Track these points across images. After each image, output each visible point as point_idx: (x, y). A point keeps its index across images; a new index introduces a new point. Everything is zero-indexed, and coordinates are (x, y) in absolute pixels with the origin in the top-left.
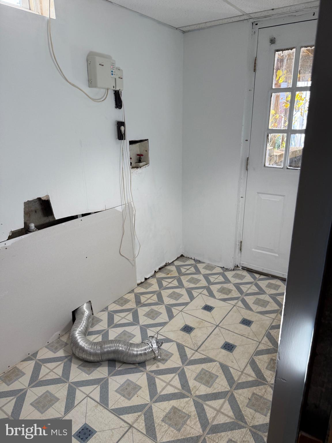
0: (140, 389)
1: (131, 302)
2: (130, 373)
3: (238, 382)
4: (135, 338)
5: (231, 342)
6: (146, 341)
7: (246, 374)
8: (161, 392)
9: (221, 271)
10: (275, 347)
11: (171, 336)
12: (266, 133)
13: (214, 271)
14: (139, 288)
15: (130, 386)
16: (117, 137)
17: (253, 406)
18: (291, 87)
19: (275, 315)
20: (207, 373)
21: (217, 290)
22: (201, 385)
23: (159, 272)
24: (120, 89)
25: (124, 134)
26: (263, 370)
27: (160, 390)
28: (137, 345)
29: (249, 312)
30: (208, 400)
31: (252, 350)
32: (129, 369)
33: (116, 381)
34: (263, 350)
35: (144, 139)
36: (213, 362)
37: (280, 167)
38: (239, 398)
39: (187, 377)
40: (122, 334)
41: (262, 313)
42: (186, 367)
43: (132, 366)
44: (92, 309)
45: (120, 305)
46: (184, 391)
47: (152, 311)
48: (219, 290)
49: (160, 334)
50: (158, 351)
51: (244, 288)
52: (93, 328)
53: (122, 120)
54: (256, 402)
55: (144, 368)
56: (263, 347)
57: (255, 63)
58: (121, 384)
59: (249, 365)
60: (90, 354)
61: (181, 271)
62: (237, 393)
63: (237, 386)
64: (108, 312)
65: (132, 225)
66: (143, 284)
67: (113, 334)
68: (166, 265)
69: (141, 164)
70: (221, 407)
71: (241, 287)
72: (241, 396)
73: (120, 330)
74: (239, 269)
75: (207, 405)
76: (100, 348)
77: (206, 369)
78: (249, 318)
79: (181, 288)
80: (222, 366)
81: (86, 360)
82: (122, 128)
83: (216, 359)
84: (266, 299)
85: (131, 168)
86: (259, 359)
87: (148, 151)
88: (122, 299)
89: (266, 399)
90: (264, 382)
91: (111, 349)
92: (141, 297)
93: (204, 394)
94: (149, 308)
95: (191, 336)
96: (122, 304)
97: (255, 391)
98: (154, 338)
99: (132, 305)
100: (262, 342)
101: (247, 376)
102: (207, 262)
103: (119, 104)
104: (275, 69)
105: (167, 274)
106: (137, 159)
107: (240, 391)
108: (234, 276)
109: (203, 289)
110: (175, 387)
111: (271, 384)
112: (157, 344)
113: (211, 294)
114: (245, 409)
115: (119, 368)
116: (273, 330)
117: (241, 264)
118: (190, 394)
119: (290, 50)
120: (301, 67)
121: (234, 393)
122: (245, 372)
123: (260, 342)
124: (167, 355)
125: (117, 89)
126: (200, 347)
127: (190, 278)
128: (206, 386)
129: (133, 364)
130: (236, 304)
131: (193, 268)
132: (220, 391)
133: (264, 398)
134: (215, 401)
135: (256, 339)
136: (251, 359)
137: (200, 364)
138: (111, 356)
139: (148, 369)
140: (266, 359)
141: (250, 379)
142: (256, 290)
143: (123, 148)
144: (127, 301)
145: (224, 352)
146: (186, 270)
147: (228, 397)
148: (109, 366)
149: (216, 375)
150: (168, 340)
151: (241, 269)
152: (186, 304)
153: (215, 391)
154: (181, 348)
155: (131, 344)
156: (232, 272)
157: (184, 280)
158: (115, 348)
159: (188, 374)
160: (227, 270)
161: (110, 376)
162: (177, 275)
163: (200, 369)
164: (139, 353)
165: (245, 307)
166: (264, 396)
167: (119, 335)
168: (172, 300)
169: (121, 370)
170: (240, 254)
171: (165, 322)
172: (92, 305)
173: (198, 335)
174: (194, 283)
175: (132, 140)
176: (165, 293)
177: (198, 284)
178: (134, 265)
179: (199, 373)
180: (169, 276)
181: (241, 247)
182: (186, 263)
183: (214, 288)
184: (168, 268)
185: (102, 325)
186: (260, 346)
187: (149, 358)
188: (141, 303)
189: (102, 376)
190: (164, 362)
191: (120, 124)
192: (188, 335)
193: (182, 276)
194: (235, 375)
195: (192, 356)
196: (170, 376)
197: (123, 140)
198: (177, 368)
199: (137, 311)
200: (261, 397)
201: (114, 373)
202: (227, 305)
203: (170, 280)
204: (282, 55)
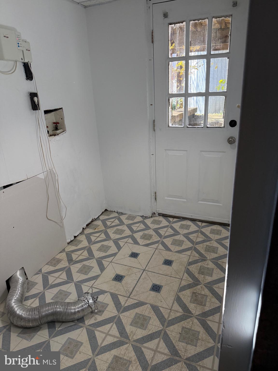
0: (82, 345)
1: (63, 261)
2: (71, 331)
3: (169, 319)
4: (71, 295)
5: (158, 283)
6: (82, 298)
7: (174, 311)
8: (101, 344)
9: (141, 219)
10: (194, 281)
11: (104, 287)
12: (167, 97)
13: (136, 221)
14: (70, 246)
15: (72, 344)
16: (31, 107)
17: (184, 339)
18: (185, 56)
19: (190, 252)
20: (141, 316)
21: (140, 237)
22: (137, 329)
23: (87, 228)
24: (29, 61)
25: (38, 104)
26: (188, 304)
27: (101, 341)
28: (75, 304)
29: (168, 252)
30: (146, 342)
31: (176, 287)
32: (68, 327)
33: (58, 342)
34: (185, 286)
35: (58, 108)
36: (145, 305)
37: (181, 126)
38: (171, 335)
39: (124, 324)
40: (58, 294)
41: (180, 252)
42: (121, 314)
43: (72, 324)
44: (25, 274)
45: (52, 266)
46: (123, 339)
47: (84, 266)
48: (141, 236)
49: (94, 288)
50: (95, 305)
51: (162, 232)
52: (29, 292)
53: (34, 91)
54: (186, 334)
55: (83, 324)
56: (185, 283)
57: (152, 36)
58: (63, 344)
59: (175, 302)
60: (29, 320)
61: (107, 225)
62: (169, 330)
63: (168, 323)
64: (42, 275)
65: (56, 190)
66: (73, 242)
67: (49, 296)
68: (92, 221)
69: (58, 132)
70: (157, 347)
71: (159, 231)
72: (173, 332)
73: (55, 290)
74: (156, 215)
75: (145, 347)
76: (38, 313)
77: (139, 313)
78: (169, 259)
79: (109, 240)
80: (153, 307)
81: (25, 327)
82: (35, 99)
83: (147, 302)
84: (181, 239)
85: (49, 136)
86: (183, 295)
87: (64, 119)
88: (54, 260)
89: (194, 330)
90: (190, 315)
91: (49, 312)
92: (73, 255)
93: (141, 338)
94: (81, 264)
95: (122, 283)
96: (55, 264)
97: (184, 325)
98: (89, 294)
99: (64, 264)
100: (184, 278)
101: (175, 312)
102: (129, 213)
103: (29, 75)
104: (170, 40)
105: (94, 229)
106: (54, 127)
107: (172, 328)
108: (152, 223)
109: (128, 238)
110: (114, 336)
111: (196, 315)
112: (93, 299)
113: (136, 242)
114: (178, 344)
115: (58, 328)
116: (190, 266)
117: (157, 211)
118: (128, 340)
119: (181, 24)
120: (191, 39)
121: (166, 331)
122: (173, 309)
123: (182, 279)
124: (103, 307)
125: (26, 61)
126: (131, 293)
127: (115, 229)
128: (141, 329)
129: (72, 321)
130: (157, 247)
131: (117, 220)
132: (154, 331)
133: (192, 330)
134: (151, 341)
135: (178, 277)
136: (176, 296)
137: (134, 309)
138: (50, 319)
139: (87, 324)
140: (189, 293)
141: (178, 314)
142: (172, 232)
143: (38, 118)
144: (59, 261)
145: (153, 293)
146: (111, 223)
147: (162, 336)
148: (49, 328)
149: (149, 317)
150: (102, 292)
151: (157, 215)
152: (115, 255)
153: (150, 333)
154: (115, 297)
155: (68, 303)
156: (151, 219)
157: (110, 232)
158: (52, 310)
159: (124, 321)
160: (146, 218)
161: (51, 338)
162: (103, 228)
163: (134, 314)
164: (76, 310)
165: (165, 249)
166: (192, 328)
167: (56, 295)
168: (102, 253)
169: (62, 330)
170: (155, 203)
171: (97, 275)
172: (25, 270)
173: (129, 281)
174: (120, 234)
175: (46, 110)
176: (94, 248)
177: (123, 234)
178: (62, 227)
179: (134, 318)
180: (96, 230)
181: (156, 197)
182: (110, 217)
183: (137, 236)
184: (95, 223)
185: (38, 289)
186: (182, 283)
187: (86, 313)
188: (73, 261)
189: (43, 340)
190: (101, 313)
191: (33, 95)
192: (120, 283)
193: (108, 229)
194: (165, 313)
195: (125, 303)
196: (108, 326)
197: (38, 110)
198: (114, 317)
199: (70, 268)
200: (190, 329)
201: (55, 335)
202: (150, 250)
203: (97, 235)
204: (174, 27)
